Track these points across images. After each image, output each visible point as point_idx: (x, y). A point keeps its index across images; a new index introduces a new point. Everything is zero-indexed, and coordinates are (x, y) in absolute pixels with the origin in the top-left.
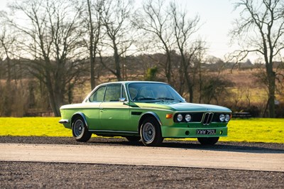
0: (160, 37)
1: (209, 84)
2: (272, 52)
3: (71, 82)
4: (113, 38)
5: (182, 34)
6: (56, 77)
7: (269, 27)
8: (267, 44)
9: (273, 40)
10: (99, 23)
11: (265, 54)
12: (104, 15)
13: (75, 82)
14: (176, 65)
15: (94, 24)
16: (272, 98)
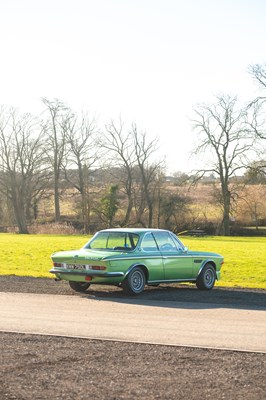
0: (122, 155)
1: (168, 202)
2: (227, 172)
3: (37, 197)
4: (78, 155)
5: (142, 153)
6: (21, 192)
7: (225, 149)
8: (223, 164)
9: (228, 160)
10: (64, 140)
11: (221, 174)
12: (69, 132)
13: (40, 197)
14: (137, 182)
15: (59, 141)
16: (226, 217)
